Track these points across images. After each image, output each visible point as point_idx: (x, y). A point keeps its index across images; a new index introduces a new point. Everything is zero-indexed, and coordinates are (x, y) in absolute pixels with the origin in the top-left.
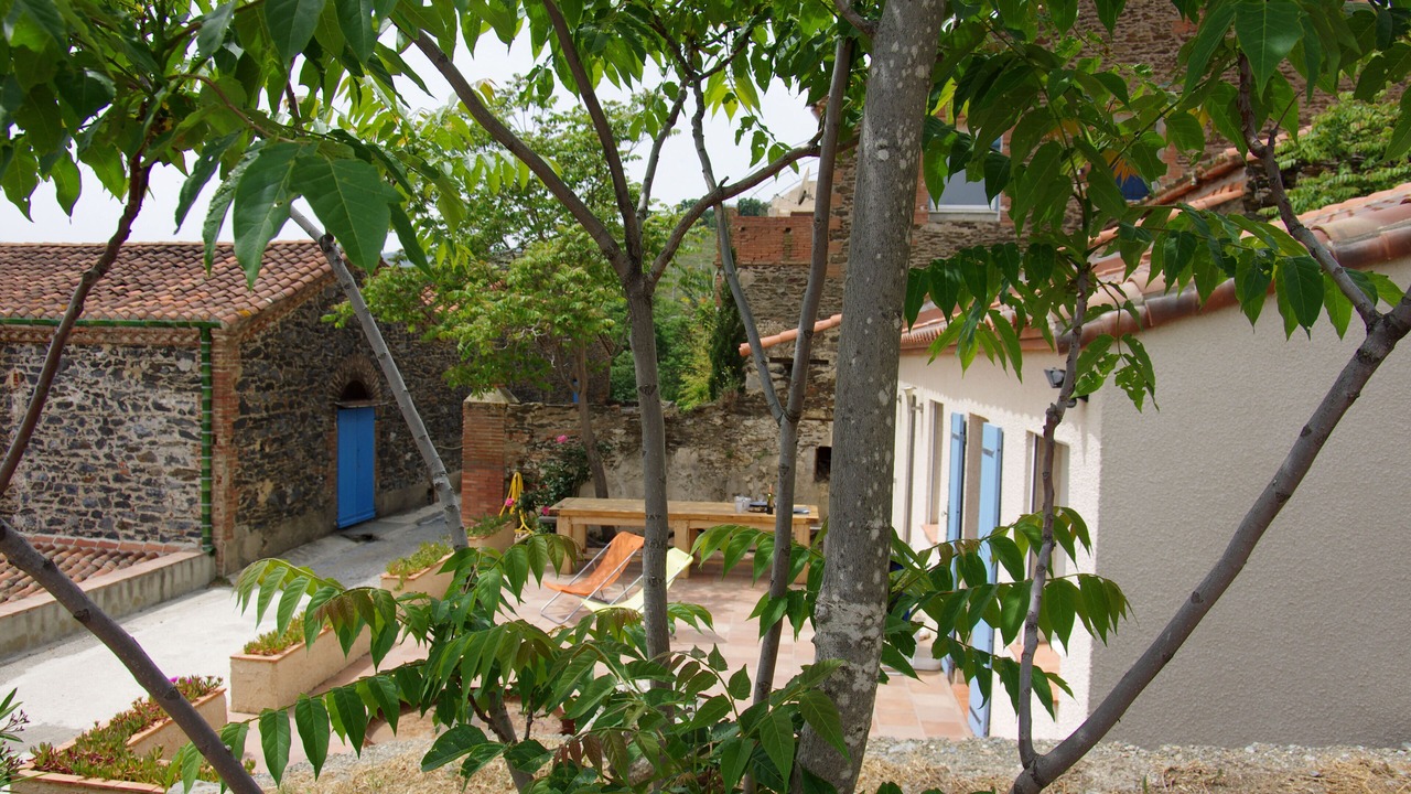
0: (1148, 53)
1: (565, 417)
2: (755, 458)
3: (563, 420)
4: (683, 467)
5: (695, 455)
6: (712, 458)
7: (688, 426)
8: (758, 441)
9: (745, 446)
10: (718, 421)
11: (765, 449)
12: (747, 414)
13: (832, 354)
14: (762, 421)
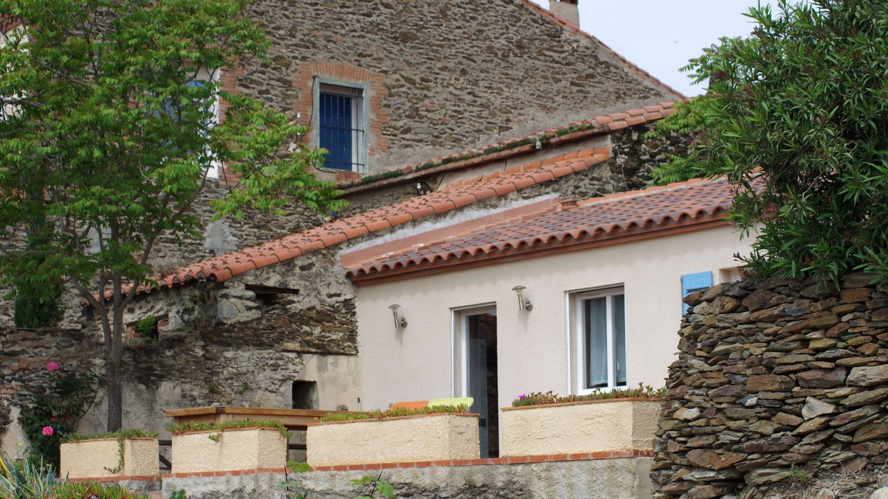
0: (353, 14)
1: (40, 343)
2: (236, 393)
3: (37, 347)
4: (167, 403)
5: (178, 390)
6: (195, 393)
7: (168, 357)
8: (239, 374)
9: (226, 379)
10: (200, 352)
11: (246, 383)
12: (226, 345)
13: (302, 283)
14: (240, 352)
